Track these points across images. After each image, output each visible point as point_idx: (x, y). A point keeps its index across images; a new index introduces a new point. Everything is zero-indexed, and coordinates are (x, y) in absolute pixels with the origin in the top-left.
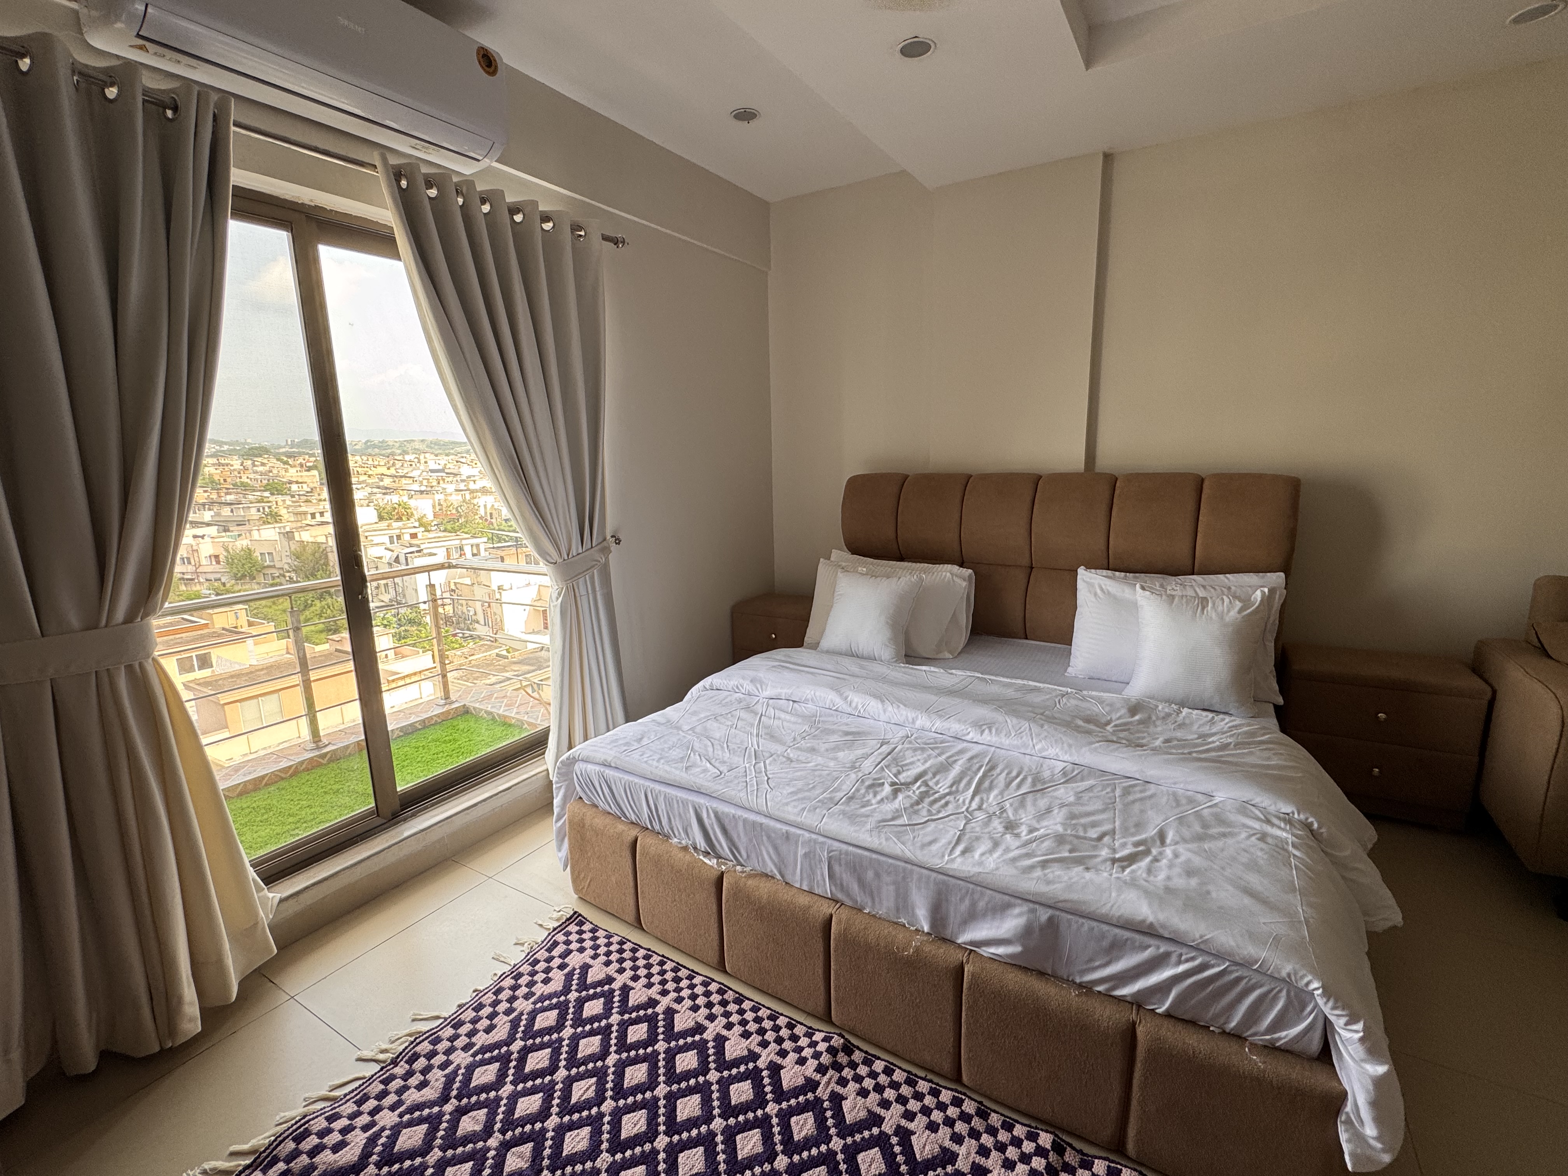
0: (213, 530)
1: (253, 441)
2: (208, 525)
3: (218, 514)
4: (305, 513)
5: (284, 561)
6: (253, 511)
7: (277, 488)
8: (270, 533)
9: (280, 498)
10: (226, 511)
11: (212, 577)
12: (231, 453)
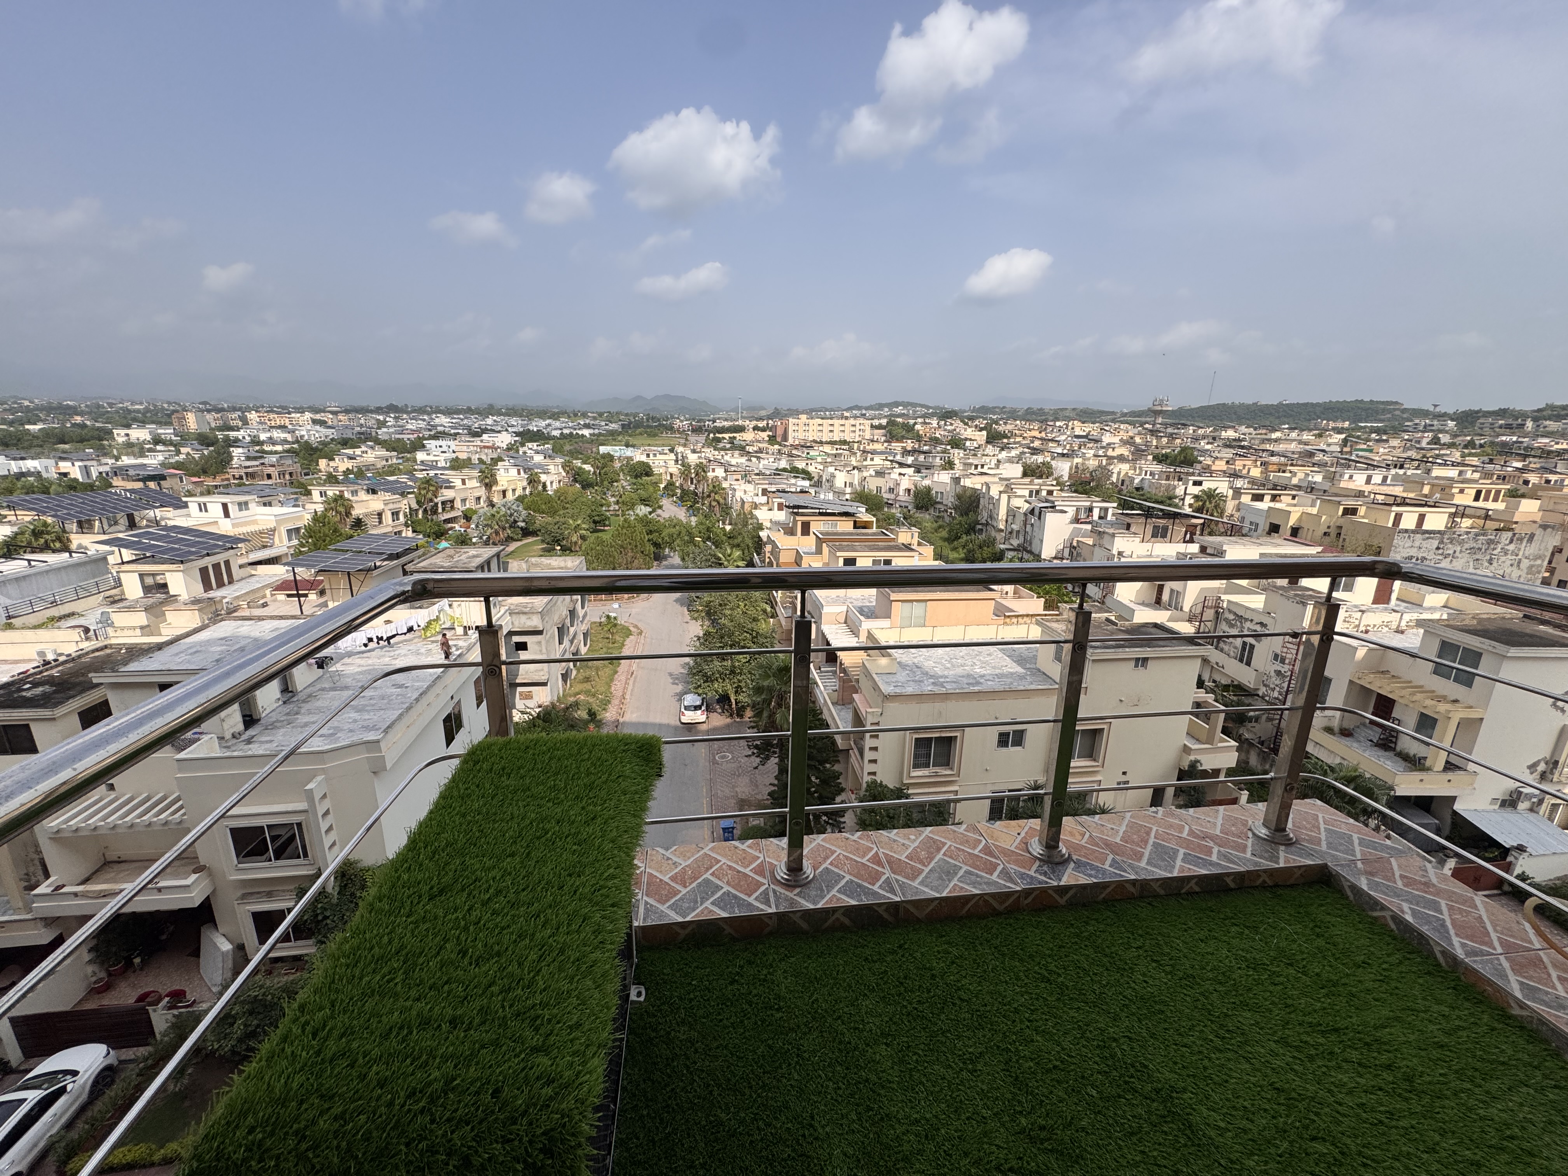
0: (910, 471)
1: (948, 406)
2: (909, 466)
3: (916, 459)
4: (971, 464)
5: (949, 500)
6: (938, 459)
7: (957, 443)
8: (944, 477)
9: (956, 451)
10: (921, 458)
11: (903, 504)
12: (932, 415)
